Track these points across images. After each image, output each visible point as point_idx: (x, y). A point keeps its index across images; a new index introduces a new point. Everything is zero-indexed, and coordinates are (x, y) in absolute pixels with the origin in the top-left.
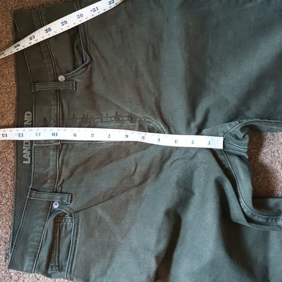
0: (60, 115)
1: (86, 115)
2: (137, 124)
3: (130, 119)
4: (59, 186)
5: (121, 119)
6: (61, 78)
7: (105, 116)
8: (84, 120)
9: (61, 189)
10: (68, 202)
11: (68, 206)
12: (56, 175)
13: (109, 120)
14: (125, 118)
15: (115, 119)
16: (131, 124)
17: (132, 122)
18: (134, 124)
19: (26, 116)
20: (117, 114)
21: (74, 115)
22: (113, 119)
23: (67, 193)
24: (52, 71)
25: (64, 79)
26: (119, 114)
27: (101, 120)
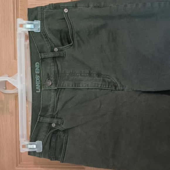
0: (57, 72)
1: (72, 71)
2: (102, 79)
3: (97, 75)
4: (56, 114)
5: (92, 75)
6: (56, 49)
7: (83, 72)
8: (70, 74)
9: (57, 116)
10: (61, 124)
11: (61, 126)
12: (54, 107)
13: (85, 75)
14: (95, 75)
15: (89, 75)
16: (98, 78)
17: (98, 77)
18: (99, 78)
19: (36, 65)
20: (90, 72)
21: (65, 71)
22: (88, 75)
23: (60, 119)
24: (50, 45)
25: (57, 50)
26: (91, 72)
27: (81, 74)
